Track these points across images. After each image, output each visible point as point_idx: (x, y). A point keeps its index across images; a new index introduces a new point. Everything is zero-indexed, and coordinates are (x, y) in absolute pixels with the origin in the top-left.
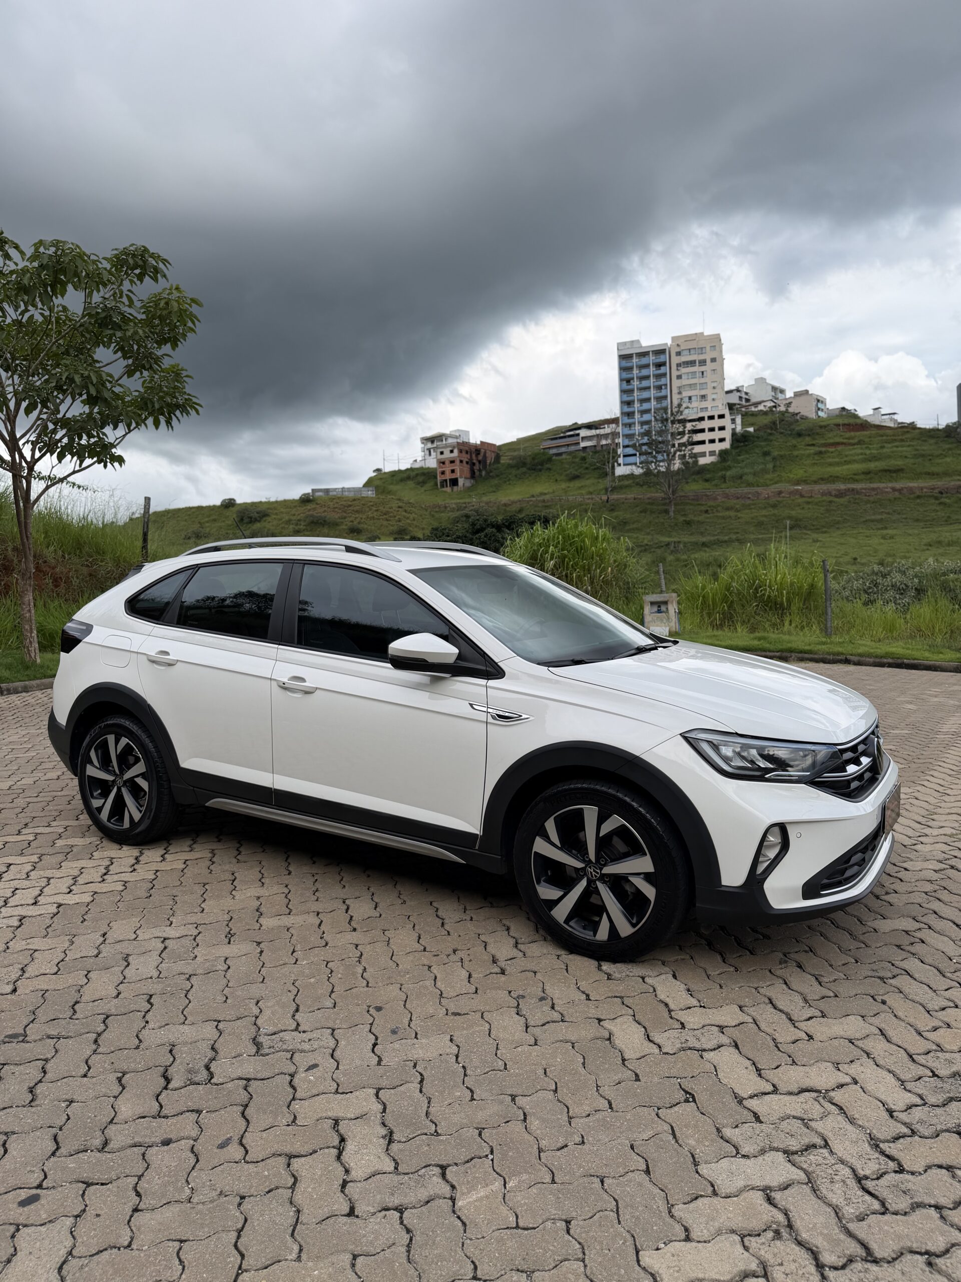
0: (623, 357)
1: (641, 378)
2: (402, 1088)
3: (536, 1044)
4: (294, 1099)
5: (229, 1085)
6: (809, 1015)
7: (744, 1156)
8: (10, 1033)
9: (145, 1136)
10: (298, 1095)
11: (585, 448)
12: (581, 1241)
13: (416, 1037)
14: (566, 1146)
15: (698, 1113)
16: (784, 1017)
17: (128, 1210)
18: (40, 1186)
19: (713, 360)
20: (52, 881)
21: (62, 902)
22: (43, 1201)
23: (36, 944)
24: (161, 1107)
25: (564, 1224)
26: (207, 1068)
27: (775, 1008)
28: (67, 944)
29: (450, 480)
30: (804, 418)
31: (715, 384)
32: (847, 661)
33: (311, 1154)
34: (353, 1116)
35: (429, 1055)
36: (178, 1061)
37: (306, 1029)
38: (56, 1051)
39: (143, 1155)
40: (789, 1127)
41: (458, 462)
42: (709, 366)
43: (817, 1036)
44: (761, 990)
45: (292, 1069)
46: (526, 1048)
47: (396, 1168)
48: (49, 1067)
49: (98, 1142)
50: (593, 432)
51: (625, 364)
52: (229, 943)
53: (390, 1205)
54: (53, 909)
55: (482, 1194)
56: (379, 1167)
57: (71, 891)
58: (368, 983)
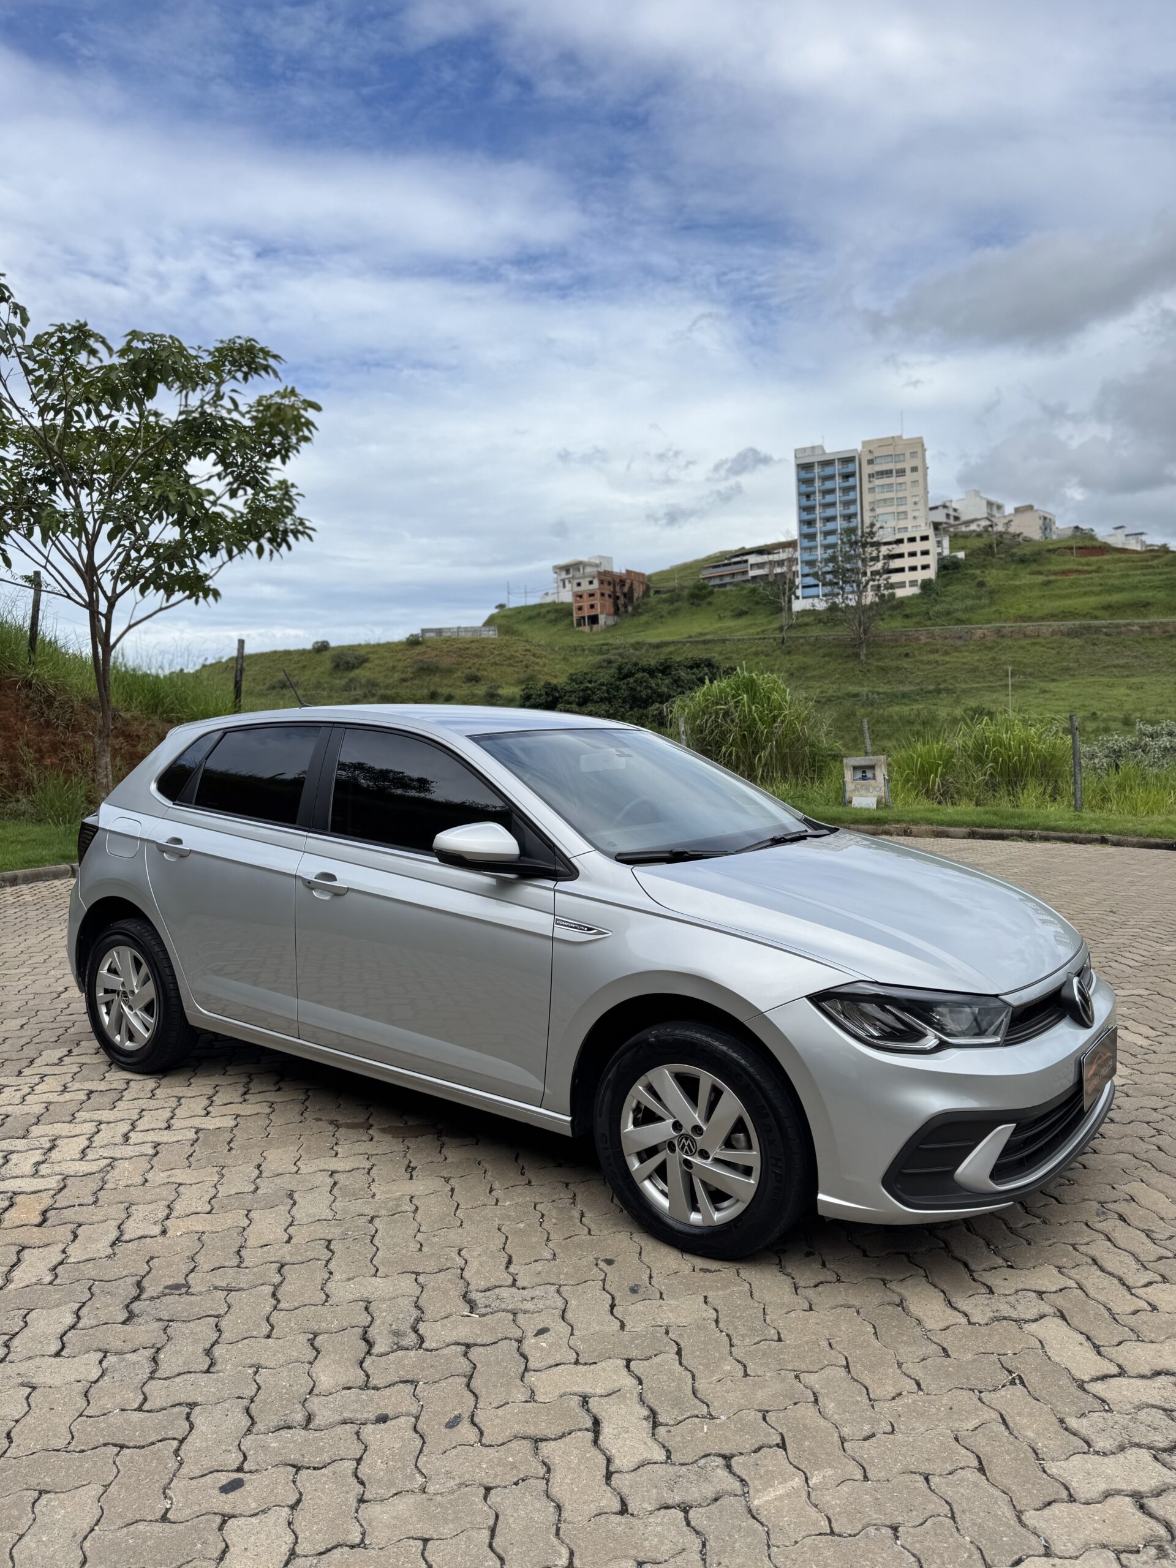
0: (804, 467)
1: (825, 492)
2: (655, 1360)
3: (811, 1309)
4: (526, 1369)
5: (446, 1351)
6: (1147, 1280)
7: (1097, 1453)
8: (170, 1283)
9: (356, 1411)
10: (531, 1365)
11: (754, 578)
12: (915, 1552)
13: (661, 1298)
14: (873, 1435)
15: (1030, 1399)
16: (1116, 1281)
17: (352, 1501)
18: (240, 1469)
19: (914, 469)
20: (183, 1101)
21: (201, 1126)
22: (248, 1487)
23: (180, 1176)
24: (368, 1376)
25: (890, 1531)
26: (415, 1330)
27: (1102, 1269)
28: (216, 1178)
29: (589, 617)
30: (1027, 540)
31: (917, 499)
32: (1104, 841)
33: (561, 1437)
34: (603, 1392)
35: (683, 1321)
36: (378, 1322)
37: (525, 1285)
38: (229, 1307)
39: (358, 1433)
40: (1150, 1419)
41: (598, 595)
42: (909, 476)
43: (1162, 1306)
44: (1082, 1248)
45: (519, 1333)
46: (802, 1314)
47: (668, 1457)
48: (223, 1324)
49: (299, 1417)
50: (765, 558)
51: (804, 475)
52: (411, 1178)
53: (670, 1502)
54: (191, 1135)
55: (781, 1491)
56: (647, 1455)
57: (208, 1113)
58: (590, 1231)
